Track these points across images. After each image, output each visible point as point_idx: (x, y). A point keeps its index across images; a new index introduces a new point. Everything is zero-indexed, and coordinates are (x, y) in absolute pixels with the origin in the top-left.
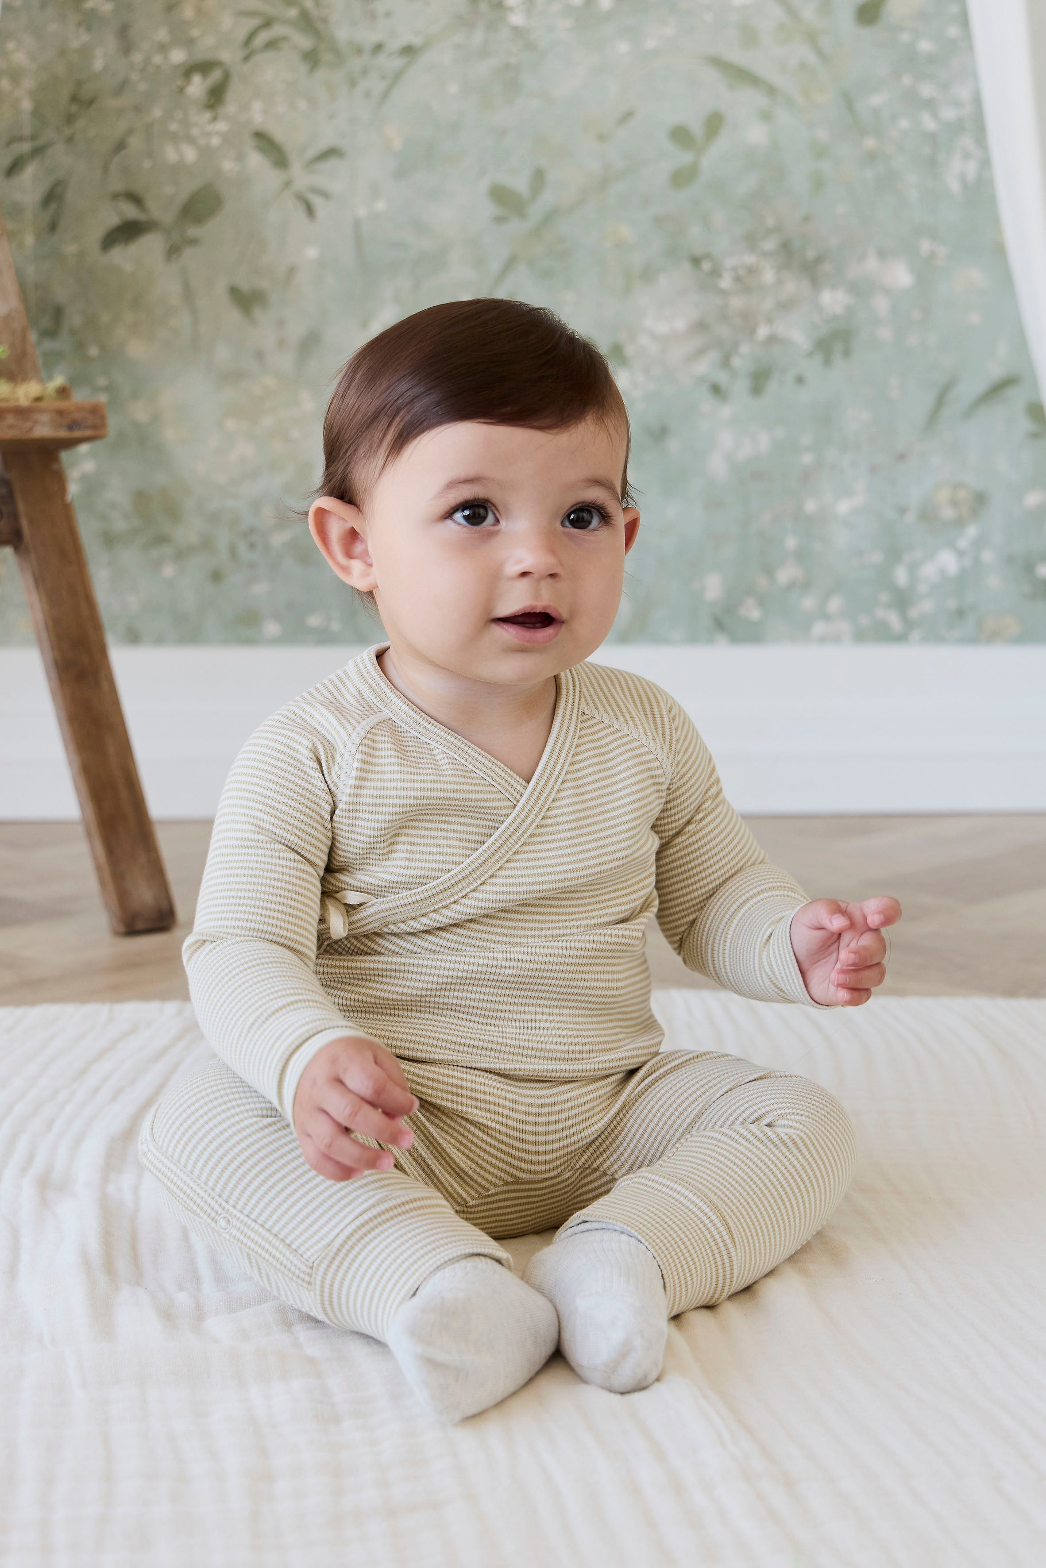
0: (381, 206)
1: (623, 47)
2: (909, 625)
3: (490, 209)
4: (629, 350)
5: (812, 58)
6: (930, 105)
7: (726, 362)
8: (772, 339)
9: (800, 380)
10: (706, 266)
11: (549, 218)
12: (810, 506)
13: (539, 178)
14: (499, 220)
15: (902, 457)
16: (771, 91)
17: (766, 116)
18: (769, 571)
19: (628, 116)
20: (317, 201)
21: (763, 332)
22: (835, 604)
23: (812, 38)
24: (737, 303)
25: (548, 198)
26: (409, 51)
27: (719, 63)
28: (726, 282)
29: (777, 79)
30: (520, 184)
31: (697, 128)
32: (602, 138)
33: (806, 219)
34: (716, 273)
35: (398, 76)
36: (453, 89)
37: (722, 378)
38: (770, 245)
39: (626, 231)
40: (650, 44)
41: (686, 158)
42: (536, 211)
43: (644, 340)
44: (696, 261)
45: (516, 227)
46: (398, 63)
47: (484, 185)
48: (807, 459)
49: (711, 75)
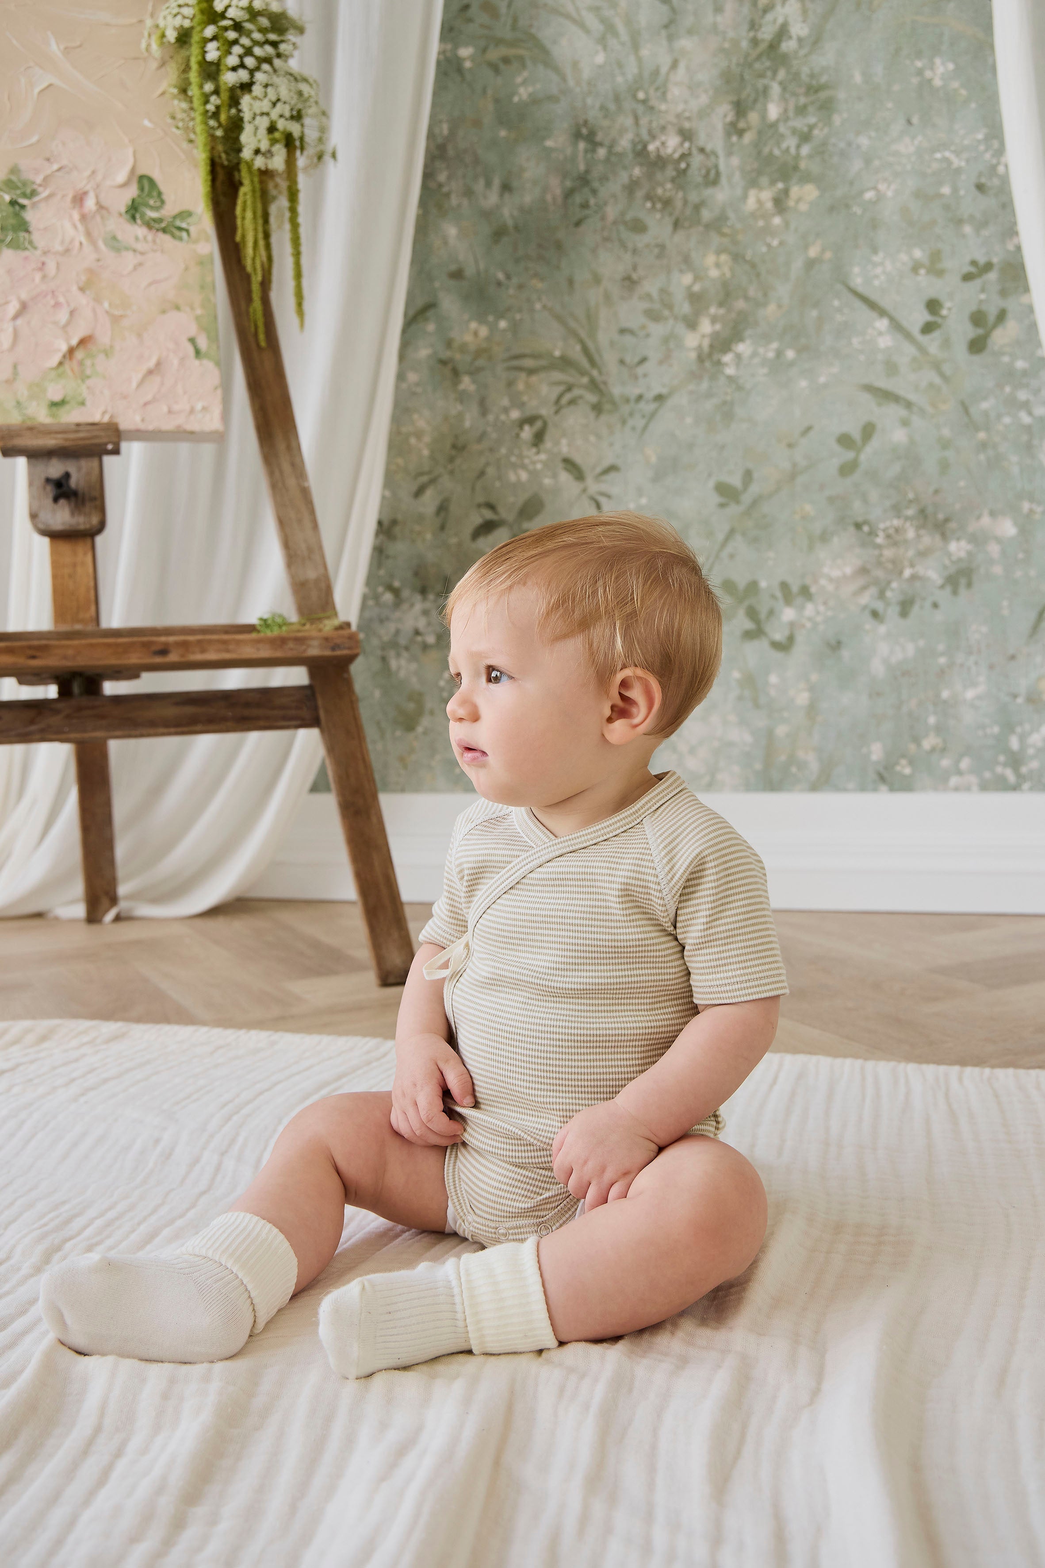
0: (644, 501)
1: (804, 383)
2: (1021, 778)
3: (716, 499)
4: (813, 590)
5: (937, 380)
6: (1026, 406)
7: (881, 595)
8: (914, 577)
9: (935, 605)
10: (866, 528)
11: (755, 503)
12: (945, 694)
13: (748, 476)
14: (722, 505)
15: (1013, 657)
16: (909, 405)
17: (905, 423)
18: (917, 740)
19: (809, 429)
20: (603, 500)
21: (907, 573)
22: (965, 764)
23: (937, 366)
24: (888, 553)
25: (755, 489)
26: (660, 398)
27: (869, 389)
28: (880, 540)
29: (912, 397)
30: (736, 481)
31: (857, 435)
32: (790, 446)
33: (936, 492)
34: (873, 533)
35: (653, 415)
36: (689, 420)
37: (879, 606)
38: (910, 512)
39: (808, 508)
40: (822, 380)
41: (850, 455)
42: (747, 498)
43: (823, 582)
44: (858, 526)
45: (734, 509)
46: (653, 406)
47: (711, 484)
48: (942, 660)
49: (866, 398)
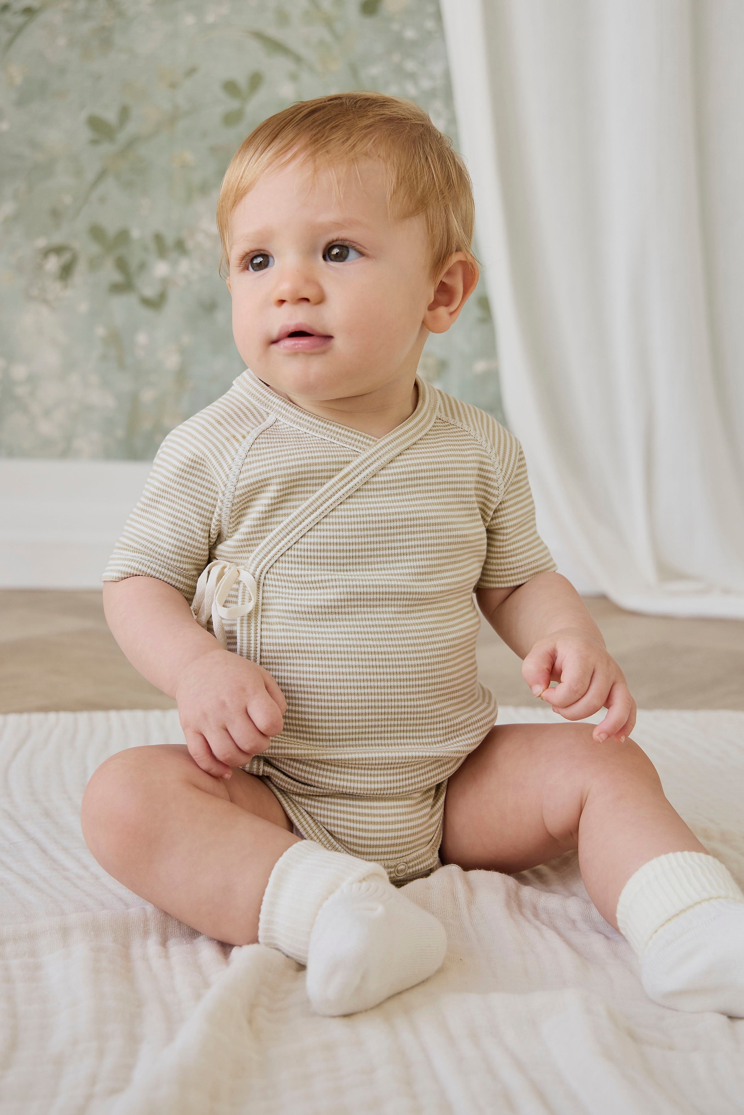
1: (190, 20)
3: (86, 134)
4: (190, 244)
5: (328, 37)
6: (412, 77)
11: (132, 143)
13: (124, 113)
14: (94, 142)
16: (298, 59)
17: (294, 77)
19: (191, 72)
23: (329, 23)
25: (131, 128)
26: (29, 11)
27: (259, 36)
29: (302, 50)
30: (111, 116)
31: (243, 84)
32: (173, 86)
35: (19, 30)
36: (62, 41)
39: (189, 156)
40: (210, 18)
41: (234, 104)
42: (122, 137)
43: (200, 238)
45: (106, 148)
46: (19, 20)
47: (83, 115)
49: (254, 46)
